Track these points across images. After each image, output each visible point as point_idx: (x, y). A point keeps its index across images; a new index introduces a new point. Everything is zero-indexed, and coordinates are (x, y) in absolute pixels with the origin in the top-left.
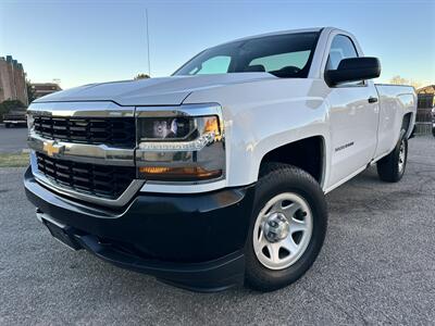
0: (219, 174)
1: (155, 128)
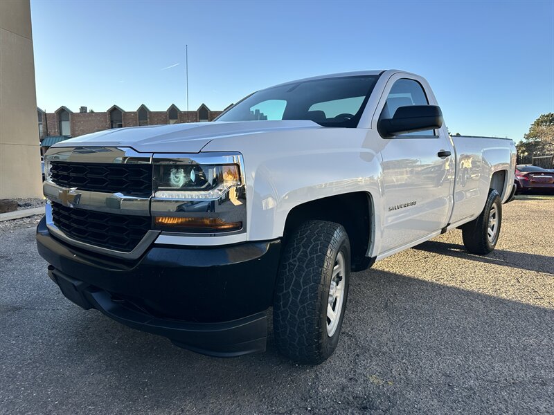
0: (240, 226)
1: (172, 176)
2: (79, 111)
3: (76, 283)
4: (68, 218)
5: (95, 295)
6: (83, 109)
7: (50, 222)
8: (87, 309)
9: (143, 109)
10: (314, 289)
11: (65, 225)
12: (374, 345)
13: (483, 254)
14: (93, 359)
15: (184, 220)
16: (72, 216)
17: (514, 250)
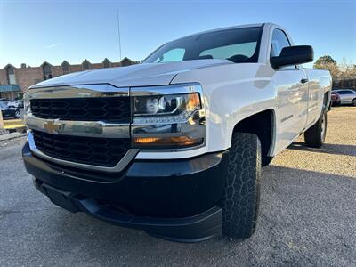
2: (20, 67)
3: (66, 194)
4: (51, 143)
5: (82, 202)
6: (23, 65)
7: (33, 147)
8: (75, 212)
9: (65, 64)
10: (252, 184)
11: (47, 148)
12: (279, 218)
13: (318, 147)
14: (78, 249)
15: (155, 139)
16: (55, 141)
17: (335, 143)
